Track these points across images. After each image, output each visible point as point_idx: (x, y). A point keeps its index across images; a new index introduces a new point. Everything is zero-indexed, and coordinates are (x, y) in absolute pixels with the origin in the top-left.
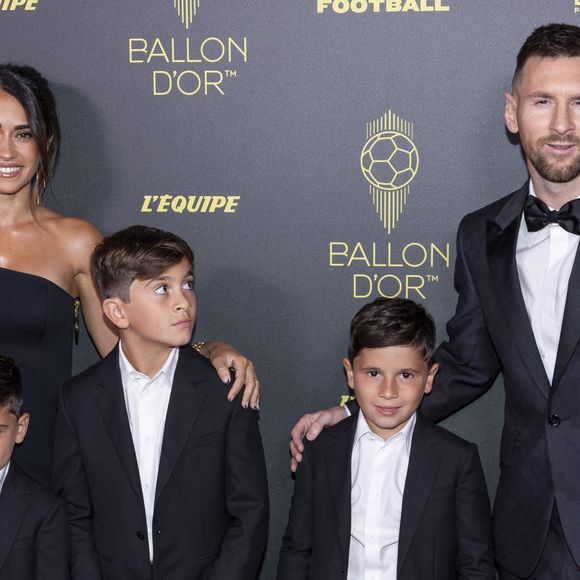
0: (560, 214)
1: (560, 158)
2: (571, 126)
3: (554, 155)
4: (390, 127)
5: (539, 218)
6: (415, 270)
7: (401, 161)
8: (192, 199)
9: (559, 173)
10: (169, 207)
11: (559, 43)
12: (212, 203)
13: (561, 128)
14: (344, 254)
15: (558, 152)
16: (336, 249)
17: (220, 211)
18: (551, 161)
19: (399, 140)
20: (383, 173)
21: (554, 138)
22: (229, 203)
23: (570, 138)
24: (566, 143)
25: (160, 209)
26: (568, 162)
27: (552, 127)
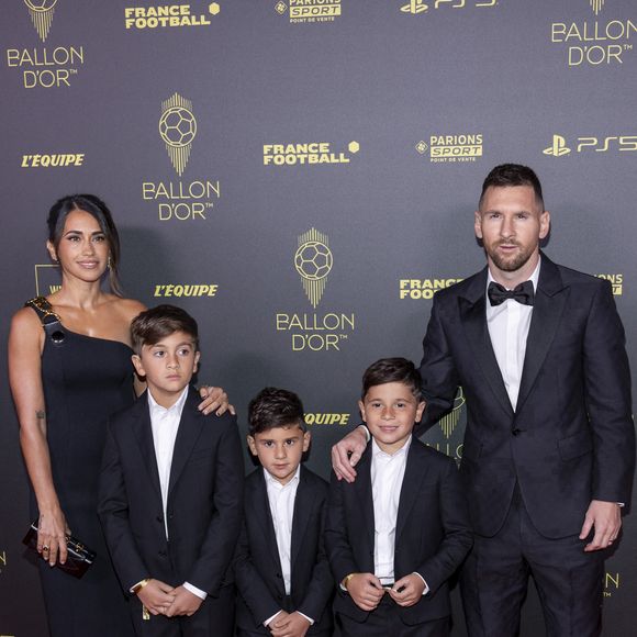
0: (515, 291)
1: (508, 255)
2: (514, 233)
3: (503, 253)
4: (313, 239)
5: (499, 296)
6: (332, 332)
7: (321, 260)
8: (187, 287)
9: (508, 264)
10: (172, 293)
11: (506, 177)
12: (200, 290)
13: (506, 234)
14: (286, 322)
15: (505, 251)
16: (281, 318)
17: (205, 295)
18: (502, 257)
19: (320, 247)
20: (309, 269)
21: (502, 241)
22: (211, 290)
23: (512, 241)
24: (510, 245)
25: (167, 294)
26: (513, 257)
27: (500, 234)
